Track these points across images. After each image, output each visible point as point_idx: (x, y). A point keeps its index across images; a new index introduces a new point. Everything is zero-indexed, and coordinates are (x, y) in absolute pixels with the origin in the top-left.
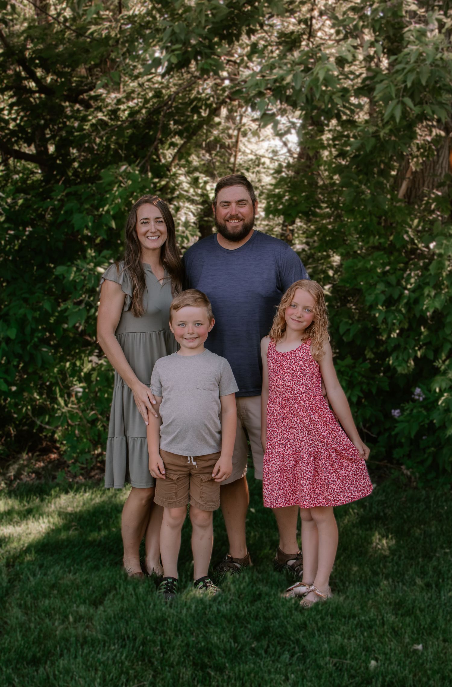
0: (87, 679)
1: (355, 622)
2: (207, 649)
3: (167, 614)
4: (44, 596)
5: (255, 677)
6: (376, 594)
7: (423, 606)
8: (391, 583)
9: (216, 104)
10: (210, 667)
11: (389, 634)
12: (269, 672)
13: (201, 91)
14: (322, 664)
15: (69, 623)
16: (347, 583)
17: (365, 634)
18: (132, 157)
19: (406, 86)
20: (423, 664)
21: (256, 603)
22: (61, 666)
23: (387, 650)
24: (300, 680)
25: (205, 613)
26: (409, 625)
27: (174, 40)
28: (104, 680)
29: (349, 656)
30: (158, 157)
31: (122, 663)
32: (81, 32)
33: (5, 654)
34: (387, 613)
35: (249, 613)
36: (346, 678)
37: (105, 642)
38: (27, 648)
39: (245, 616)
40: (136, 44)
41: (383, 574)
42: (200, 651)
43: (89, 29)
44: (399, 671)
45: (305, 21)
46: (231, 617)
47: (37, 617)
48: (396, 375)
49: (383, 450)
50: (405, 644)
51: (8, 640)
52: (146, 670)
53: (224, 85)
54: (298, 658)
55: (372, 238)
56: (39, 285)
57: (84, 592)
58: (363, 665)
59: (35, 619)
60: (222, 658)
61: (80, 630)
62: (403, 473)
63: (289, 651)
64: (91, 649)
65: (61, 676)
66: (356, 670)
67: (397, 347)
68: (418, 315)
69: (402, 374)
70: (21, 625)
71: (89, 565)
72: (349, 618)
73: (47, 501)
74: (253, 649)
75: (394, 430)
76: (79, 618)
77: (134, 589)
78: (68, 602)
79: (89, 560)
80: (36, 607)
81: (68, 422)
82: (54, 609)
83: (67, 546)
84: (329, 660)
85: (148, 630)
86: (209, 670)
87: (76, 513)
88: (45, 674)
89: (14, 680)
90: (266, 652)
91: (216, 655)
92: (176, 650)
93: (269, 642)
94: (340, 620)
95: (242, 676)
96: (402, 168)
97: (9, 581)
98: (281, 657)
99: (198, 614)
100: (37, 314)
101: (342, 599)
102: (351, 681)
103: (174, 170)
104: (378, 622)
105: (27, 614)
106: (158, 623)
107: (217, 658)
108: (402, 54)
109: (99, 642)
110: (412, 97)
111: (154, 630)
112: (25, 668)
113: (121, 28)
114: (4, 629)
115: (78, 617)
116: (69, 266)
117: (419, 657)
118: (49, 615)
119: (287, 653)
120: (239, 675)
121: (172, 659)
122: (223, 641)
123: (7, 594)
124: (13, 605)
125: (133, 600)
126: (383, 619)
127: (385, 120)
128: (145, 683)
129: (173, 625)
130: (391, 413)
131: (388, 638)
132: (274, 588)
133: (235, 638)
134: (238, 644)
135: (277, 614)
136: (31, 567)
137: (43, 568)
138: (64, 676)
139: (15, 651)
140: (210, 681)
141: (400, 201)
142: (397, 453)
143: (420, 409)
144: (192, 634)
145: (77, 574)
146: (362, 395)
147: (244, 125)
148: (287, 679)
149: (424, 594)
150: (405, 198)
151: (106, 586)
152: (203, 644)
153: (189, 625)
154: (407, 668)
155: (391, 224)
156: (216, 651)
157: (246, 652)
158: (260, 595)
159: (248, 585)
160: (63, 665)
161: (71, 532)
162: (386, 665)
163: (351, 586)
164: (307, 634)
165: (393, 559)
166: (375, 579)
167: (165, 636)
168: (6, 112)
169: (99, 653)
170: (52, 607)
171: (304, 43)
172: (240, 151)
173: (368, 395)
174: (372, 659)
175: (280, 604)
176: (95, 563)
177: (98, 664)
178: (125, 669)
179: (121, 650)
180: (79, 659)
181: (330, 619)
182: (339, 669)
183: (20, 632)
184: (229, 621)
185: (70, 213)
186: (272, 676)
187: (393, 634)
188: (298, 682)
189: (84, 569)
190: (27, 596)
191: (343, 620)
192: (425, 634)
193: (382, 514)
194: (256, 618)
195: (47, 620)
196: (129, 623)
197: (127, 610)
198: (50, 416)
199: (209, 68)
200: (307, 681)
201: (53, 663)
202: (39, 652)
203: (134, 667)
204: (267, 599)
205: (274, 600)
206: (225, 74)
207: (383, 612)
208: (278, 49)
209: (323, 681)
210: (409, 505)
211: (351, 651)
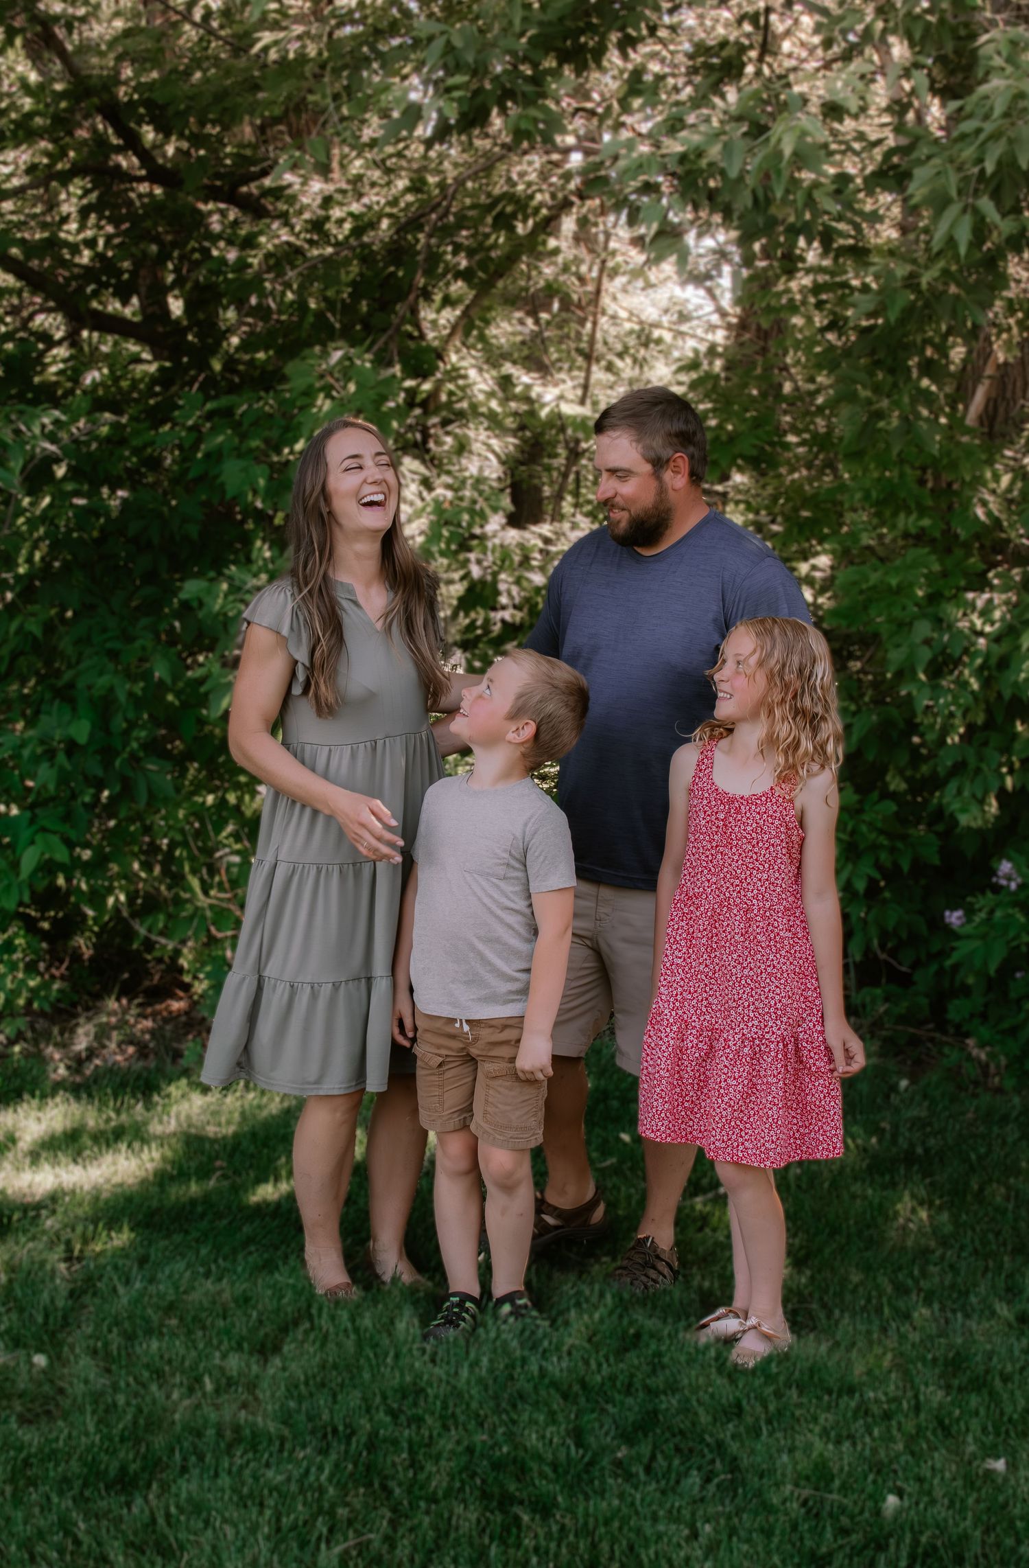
0: (242, 1527)
1: (853, 1404)
2: (515, 1461)
3: (425, 1377)
4: (149, 1332)
5: (620, 1529)
6: (902, 1337)
7: (1009, 1368)
8: (937, 1313)
9: (549, 208)
10: (521, 1503)
11: (929, 1434)
12: (655, 1519)
13: (515, 177)
14: (775, 1501)
15: (204, 1395)
16: (837, 1312)
17: (876, 1432)
18: (358, 327)
19: (983, 171)
20: (1005, 1506)
21: (628, 1355)
22: (184, 1495)
23: (926, 1471)
24: (724, 1537)
25: (511, 1378)
26: (977, 1414)
27: (451, 64)
28: (278, 1530)
29: (837, 1483)
30: (417, 325)
31: (321, 1490)
32: (241, 43)
33: (57, 1465)
34: (927, 1385)
35: (613, 1378)
36: (829, 1535)
37: (283, 1440)
38: (107, 1451)
39: (603, 1384)
40: (365, 74)
41: (920, 1290)
42: (497, 1466)
43: (259, 39)
44: (951, 1522)
45: (754, 18)
46: (570, 1386)
47: (131, 1380)
48: (958, 830)
49: (924, 1001)
50: (966, 1458)
51: (66, 1431)
52: (375, 1508)
53: (568, 166)
54: (718, 1486)
55: (902, 516)
56: (144, 621)
57: (241, 1326)
58: (870, 1504)
59: (128, 1385)
60: (549, 1481)
61: (227, 1414)
62: (970, 1054)
63: (699, 1469)
64: (250, 1455)
65: (182, 1518)
66: (852, 1517)
67: (959, 768)
68: (1007, 694)
69: (969, 828)
70: (96, 1397)
71: (251, 1259)
72: (839, 1396)
73: (159, 1108)
74: (618, 1463)
75: (949, 956)
76: (226, 1384)
77: (353, 1320)
78: (201, 1346)
79: (252, 1248)
80: (128, 1355)
81: (208, 931)
82: (170, 1362)
83: (202, 1216)
84: (792, 1493)
85: (381, 1415)
86: (517, 1509)
87: (224, 1138)
88: (147, 1512)
89: (76, 1524)
90: (648, 1469)
91: (536, 1475)
92: (443, 1463)
93: (655, 1447)
94: (819, 1398)
95: (591, 1526)
96: (975, 355)
97: (72, 1294)
98: (683, 1483)
99: (495, 1380)
100: (138, 688)
101: (823, 1348)
102: (840, 1542)
103: (454, 358)
104: (905, 1405)
105: (108, 1371)
106: (404, 1397)
107: (537, 1482)
108: (974, 98)
109: (270, 1440)
110: (996, 196)
111: (394, 1414)
112: (102, 1498)
113: (330, 35)
114: (57, 1405)
115: (224, 1381)
116: (211, 580)
117: (999, 1489)
118: (159, 1375)
119: (695, 1473)
120: (586, 1524)
121: (434, 1484)
122: (551, 1441)
123: (66, 1323)
124: (77, 1350)
125: (350, 1344)
126: (916, 1397)
127: (935, 250)
128: (372, 1536)
129: (438, 1403)
130: (943, 917)
131: (928, 1441)
132: (670, 1320)
133: (578, 1435)
134: (586, 1451)
135: (676, 1381)
136: (120, 1262)
137: (147, 1266)
138: (188, 1520)
139: (80, 1458)
140: (518, 1537)
141: (968, 431)
142: (957, 1010)
143: (1010, 911)
144: (481, 1425)
145: (225, 1281)
146: (877, 875)
147: (614, 253)
148: (695, 1535)
149: (1013, 1340)
150: (981, 423)
151: (289, 1309)
152: (505, 1449)
153: (474, 1405)
154: (970, 1514)
155: (950, 485)
156: (534, 1466)
157: (603, 1469)
158: (638, 1336)
159: (611, 1313)
160: (189, 1492)
161: (212, 1183)
162: (922, 1506)
163: (846, 1320)
164: (742, 1429)
165: (942, 1258)
166: (901, 1304)
167: (419, 1428)
168: (73, 226)
169: (268, 1465)
170: (166, 1357)
171: (750, 69)
172: (604, 313)
173: (892, 874)
174: (890, 1491)
175: (683, 1359)
176: (266, 1256)
177: (266, 1492)
178: (326, 1505)
179: (319, 1459)
180: (225, 1481)
181: (795, 1396)
182: (813, 1511)
183: (94, 1412)
184: (565, 1397)
185: (215, 457)
186: (661, 1527)
187: (939, 1432)
188: (719, 1543)
189: (240, 1269)
190: (110, 1331)
191: (826, 1398)
192: (1012, 1434)
193: (919, 1150)
194: (628, 1389)
195: (154, 1388)
196: (340, 1397)
197: (335, 1366)
198: (170, 917)
199: (531, 128)
200: (739, 1539)
201: (165, 1488)
202: (134, 1461)
203: (348, 1499)
204: (653, 1346)
205: (669, 1349)
206: (570, 140)
207: (917, 1380)
208: (689, 83)
209: (776, 1540)
210: (982, 1129)
211: (842, 1470)
